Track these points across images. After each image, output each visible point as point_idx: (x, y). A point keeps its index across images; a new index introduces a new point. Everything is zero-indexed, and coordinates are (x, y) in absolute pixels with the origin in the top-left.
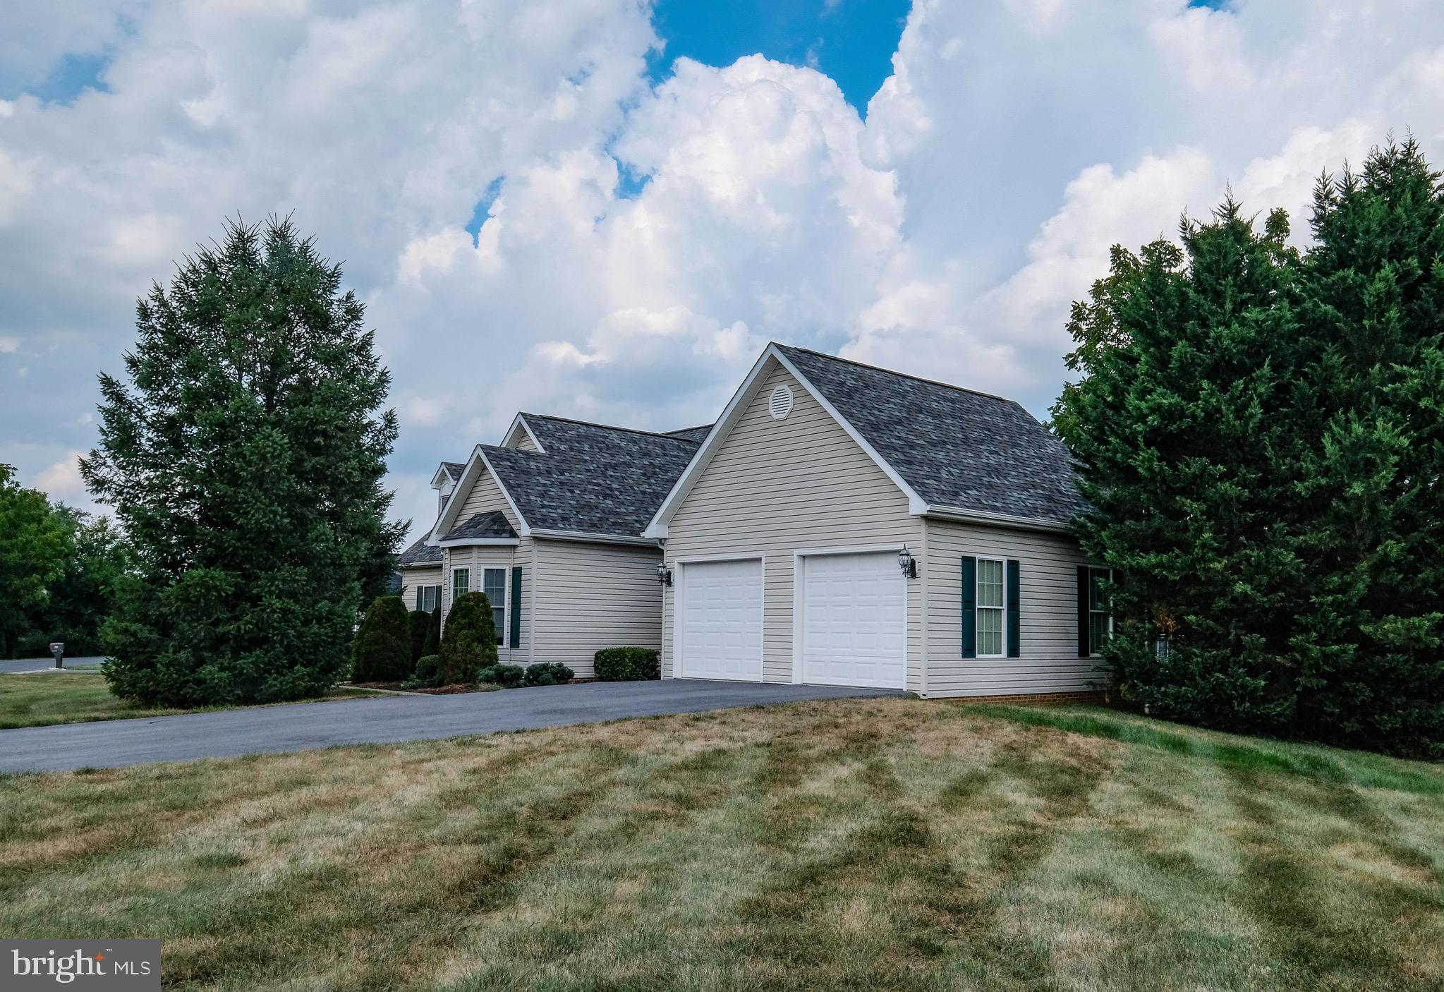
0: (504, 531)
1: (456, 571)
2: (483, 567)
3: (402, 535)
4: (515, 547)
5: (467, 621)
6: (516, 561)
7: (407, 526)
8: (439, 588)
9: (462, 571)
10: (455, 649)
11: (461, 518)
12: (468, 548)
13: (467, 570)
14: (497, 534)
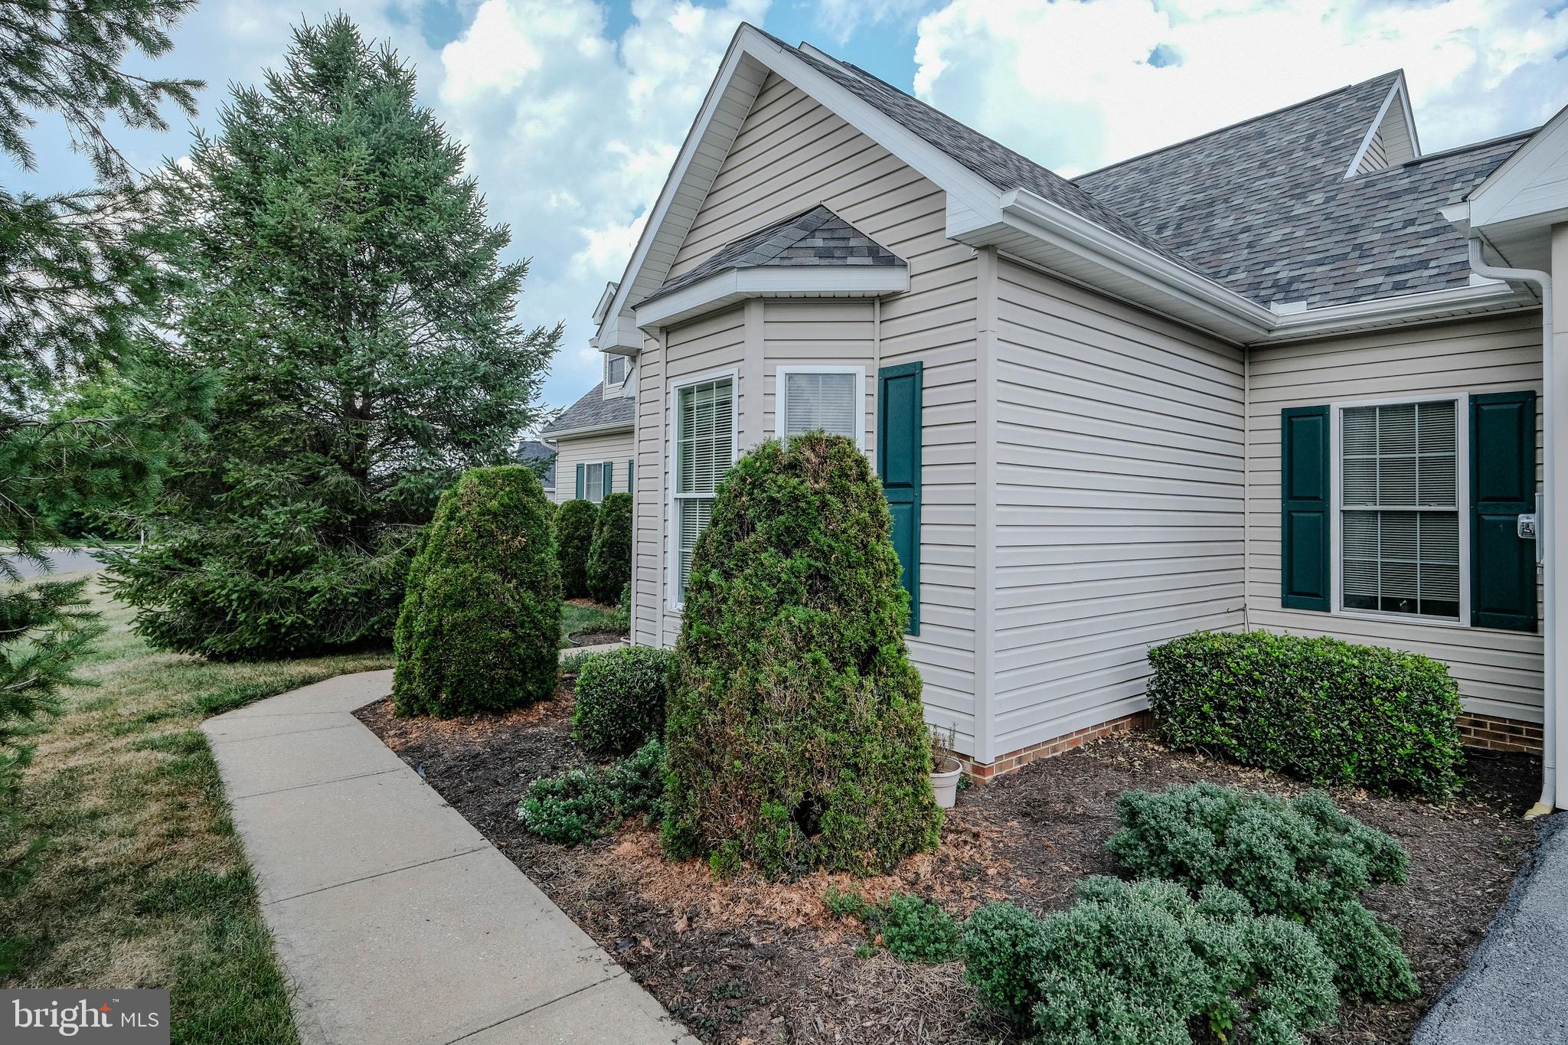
0: (851, 251)
1: (686, 393)
2: (782, 370)
3: (545, 354)
4: (884, 300)
5: (800, 560)
6: (891, 347)
7: (554, 337)
8: (608, 467)
9: (705, 388)
10: (755, 701)
11: (690, 252)
12: (737, 306)
13: (725, 384)
14: (828, 258)
